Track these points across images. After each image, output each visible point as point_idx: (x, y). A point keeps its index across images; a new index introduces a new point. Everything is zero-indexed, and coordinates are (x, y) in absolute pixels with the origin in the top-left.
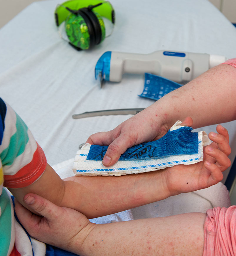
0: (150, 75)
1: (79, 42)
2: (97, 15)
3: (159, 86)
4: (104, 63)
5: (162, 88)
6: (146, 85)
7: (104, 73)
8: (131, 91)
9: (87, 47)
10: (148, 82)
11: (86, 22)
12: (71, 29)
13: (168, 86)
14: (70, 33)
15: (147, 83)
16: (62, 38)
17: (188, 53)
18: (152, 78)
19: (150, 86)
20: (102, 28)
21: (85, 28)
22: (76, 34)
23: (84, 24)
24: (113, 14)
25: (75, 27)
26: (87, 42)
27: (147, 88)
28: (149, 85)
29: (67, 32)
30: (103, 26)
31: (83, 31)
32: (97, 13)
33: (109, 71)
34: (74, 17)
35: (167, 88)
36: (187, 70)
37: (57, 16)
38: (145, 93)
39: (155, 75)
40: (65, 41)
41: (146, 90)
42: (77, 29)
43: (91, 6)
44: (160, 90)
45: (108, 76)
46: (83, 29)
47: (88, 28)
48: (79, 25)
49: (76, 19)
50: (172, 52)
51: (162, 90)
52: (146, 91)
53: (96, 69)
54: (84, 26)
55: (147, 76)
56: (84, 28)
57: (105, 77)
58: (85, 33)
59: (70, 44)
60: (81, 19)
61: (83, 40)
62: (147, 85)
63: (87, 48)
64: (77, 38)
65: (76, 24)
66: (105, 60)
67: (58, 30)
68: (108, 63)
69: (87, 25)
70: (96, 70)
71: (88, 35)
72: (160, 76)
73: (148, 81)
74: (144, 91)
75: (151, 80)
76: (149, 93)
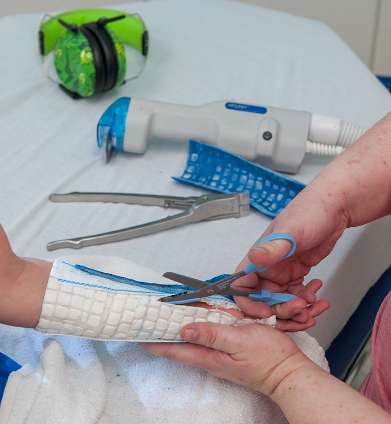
0: (198, 144)
1: (77, 83)
2: (112, 35)
3: (214, 165)
4: (115, 115)
5: (219, 169)
6: (190, 163)
7: (114, 134)
8: (161, 172)
9: (89, 91)
10: (195, 157)
11: (91, 46)
12: (64, 58)
13: (230, 165)
14: (62, 66)
15: (193, 159)
16: (49, 77)
17: (272, 108)
18: (201, 149)
19: (198, 165)
20: (120, 58)
21: (89, 55)
22: (71, 68)
23: (88, 49)
24: (145, 38)
25: (71, 54)
26: (91, 83)
27: (192, 167)
28: (196, 162)
29: (56, 64)
30: (121, 54)
31: (83, 61)
32: (113, 32)
33: (124, 131)
34: (71, 36)
35: (229, 170)
36: (268, 135)
37: (42, 36)
38: (187, 176)
39: (206, 144)
40: (54, 82)
41: (189, 171)
42: (75, 58)
43: (103, 20)
44: (214, 172)
45: (121, 140)
46: (85, 57)
47: (94, 56)
48: (78, 50)
49: (74, 39)
50: (241, 105)
51: (218, 173)
52: (189, 173)
53: (98, 125)
54: (86, 52)
55: (194, 146)
56: (86, 55)
57: (115, 141)
58: (88, 64)
59: (62, 87)
60: (82, 39)
61: (84, 77)
62: (193, 162)
63: (90, 94)
64: (74, 75)
65: (73, 49)
66: (117, 111)
67: (43, 62)
68: (123, 117)
69: (93, 52)
70: (100, 127)
71: (92, 70)
72: (216, 147)
73: (195, 155)
74: (186, 172)
75: (200, 153)
76: (194, 177)
